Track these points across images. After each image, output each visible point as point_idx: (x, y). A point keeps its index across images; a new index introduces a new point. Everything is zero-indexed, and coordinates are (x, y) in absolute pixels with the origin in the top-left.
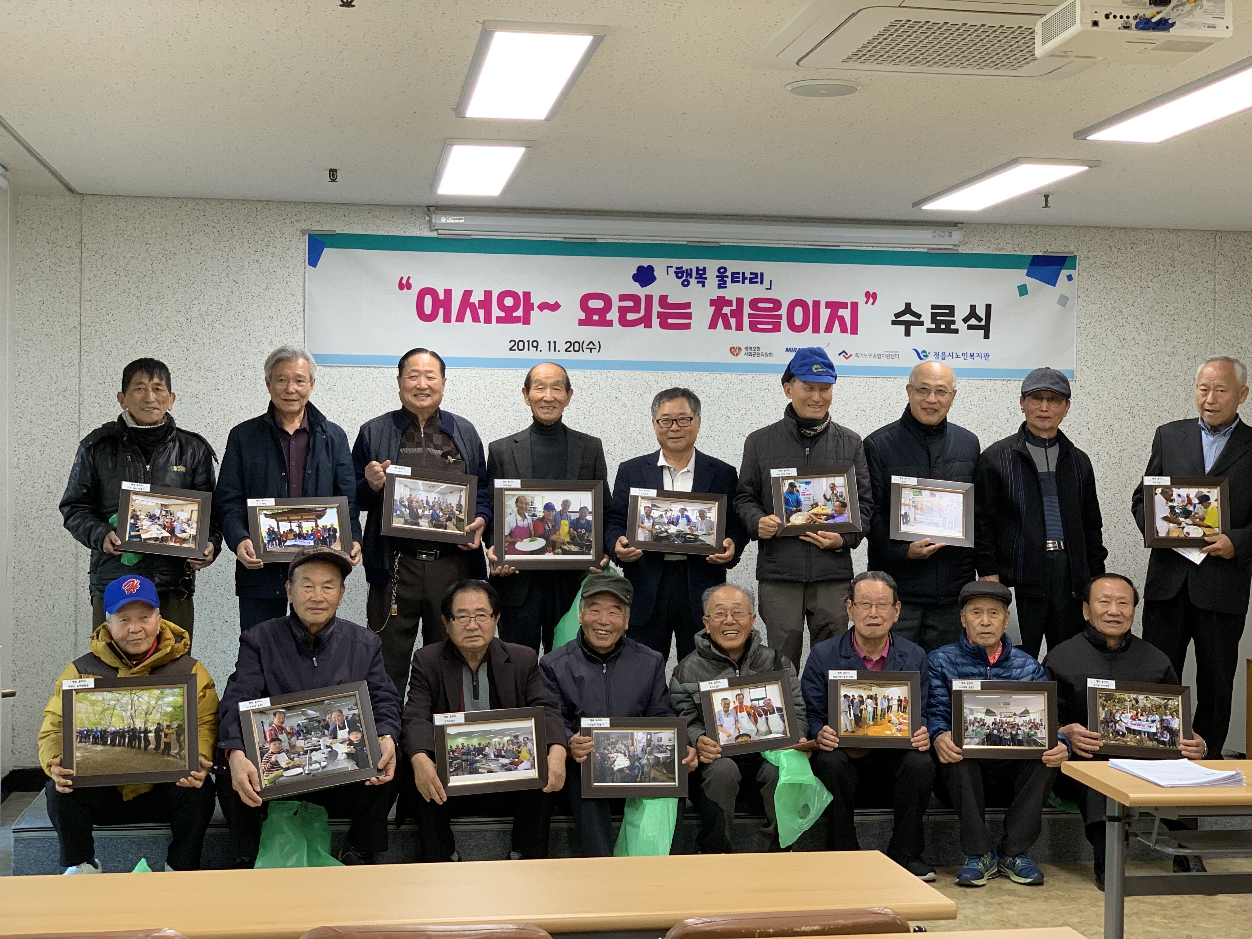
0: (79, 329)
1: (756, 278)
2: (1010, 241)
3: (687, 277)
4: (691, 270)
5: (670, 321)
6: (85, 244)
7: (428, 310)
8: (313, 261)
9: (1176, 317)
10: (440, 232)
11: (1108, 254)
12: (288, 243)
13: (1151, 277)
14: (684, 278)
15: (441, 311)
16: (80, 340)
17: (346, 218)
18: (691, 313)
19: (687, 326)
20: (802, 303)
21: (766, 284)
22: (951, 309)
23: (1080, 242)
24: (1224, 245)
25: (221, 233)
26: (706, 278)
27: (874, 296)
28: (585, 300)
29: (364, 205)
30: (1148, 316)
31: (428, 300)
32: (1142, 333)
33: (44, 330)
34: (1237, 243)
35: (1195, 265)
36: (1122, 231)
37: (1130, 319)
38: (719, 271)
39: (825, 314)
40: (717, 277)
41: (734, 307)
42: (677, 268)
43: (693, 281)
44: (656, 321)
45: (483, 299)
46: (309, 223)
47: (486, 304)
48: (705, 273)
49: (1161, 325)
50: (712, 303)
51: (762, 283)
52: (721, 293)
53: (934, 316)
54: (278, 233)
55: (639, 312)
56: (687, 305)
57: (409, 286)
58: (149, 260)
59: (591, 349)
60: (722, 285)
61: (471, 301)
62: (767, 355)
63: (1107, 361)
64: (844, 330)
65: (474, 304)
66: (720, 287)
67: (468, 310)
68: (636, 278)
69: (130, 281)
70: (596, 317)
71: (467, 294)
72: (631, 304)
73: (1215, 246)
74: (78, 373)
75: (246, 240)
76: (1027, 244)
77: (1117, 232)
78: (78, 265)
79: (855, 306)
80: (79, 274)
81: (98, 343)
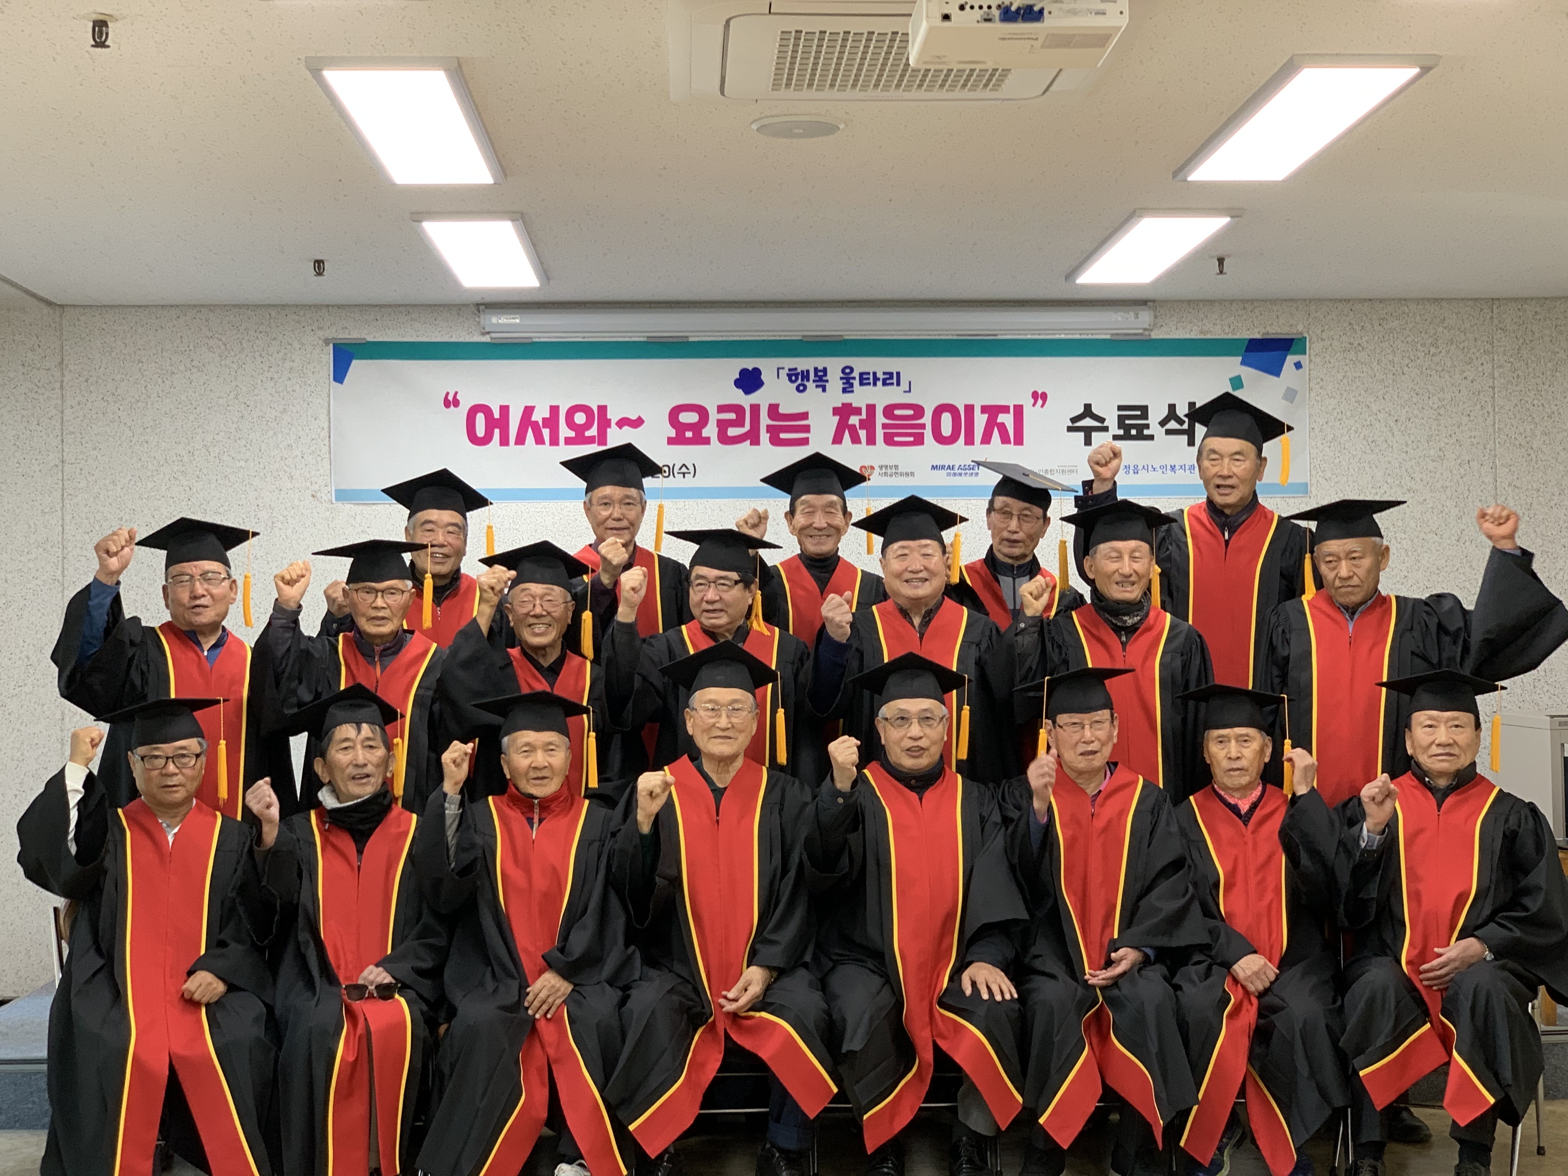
0: (61, 468)
1: (891, 379)
2: (1218, 322)
3: (802, 380)
4: (808, 371)
5: (783, 436)
6: (67, 366)
7: (480, 431)
8: (339, 375)
9: (1442, 411)
10: (493, 335)
11: (1348, 334)
12: (309, 356)
13: (1407, 361)
14: (799, 381)
15: (497, 432)
16: (62, 480)
17: (379, 322)
18: (809, 426)
19: (805, 442)
20: (951, 408)
21: (904, 385)
22: (1144, 409)
23: (1310, 320)
24: (1504, 316)
25: (228, 346)
26: (827, 381)
27: (1044, 396)
28: (675, 413)
29: (400, 306)
30: (1404, 411)
31: (480, 418)
32: (1396, 433)
33: (20, 470)
34: (1521, 314)
35: (1466, 344)
36: (1366, 304)
37: (1381, 416)
38: (843, 371)
39: (980, 421)
40: (841, 378)
41: (864, 416)
42: (790, 370)
43: (810, 385)
44: (764, 436)
45: (547, 415)
46: (334, 330)
47: (552, 422)
48: (825, 375)
49: (1422, 421)
50: (836, 411)
51: (898, 384)
52: (848, 398)
53: (1121, 419)
54: (296, 345)
55: (743, 425)
56: (804, 416)
57: (456, 403)
58: (142, 382)
59: (684, 474)
60: (848, 388)
61: (534, 419)
62: (907, 474)
63: (1352, 471)
64: (1005, 440)
65: (537, 422)
66: (844, 391)
67: (530, 430)
68: (738, 383)
69: (121, 408)
70: (689, 434)
71: (529, 411)
72: (732, 416)
73: (1492, 318)
74: (61, 522)
75: (258, 354)
76: (1240, 324)
77: (1360, 305)
78: (59, 391)
79: (1019, 410)
80: (59, 402)
81: (83, 484)
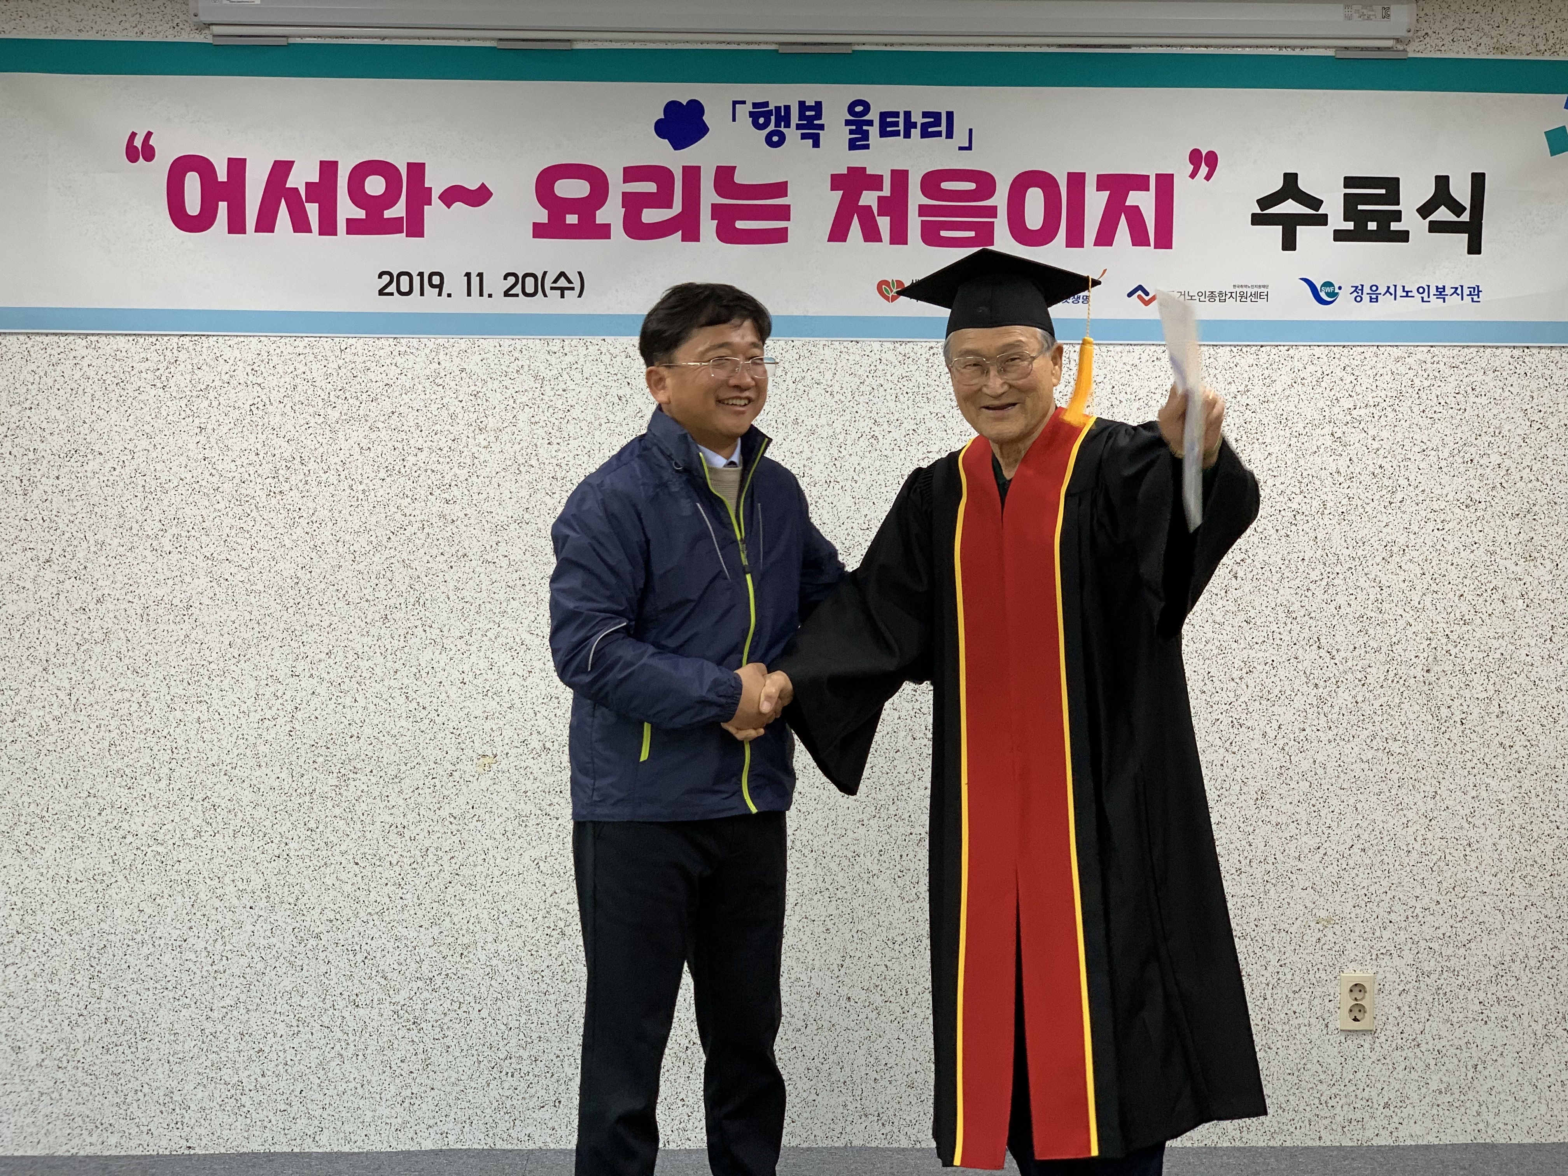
1: (937, 125)
2: (1527, 29)
7: (193, 205)
14: (772, 127)
15: (223, 206)
18: (788, 207)
19: (780, 236)
21: (960, 137)
22: (1392, 185)
26: (822, 127)
27: (1212, 160)
28: (547, 179)
31: (192, 183)
38: (851, 109)
39: (1096, 202)
40: (848, 123)
41: (886, 192)
42: (755, 105)
43: (792, 134)
44: (708, 226)
45: (316, 179)
47: (323, 190)
48: (819, 116)
50: (837, 182)
51: (950, 135)
52: (858, 159)
53: (1350, 202)
55: (670, 206)
56: (780, 189)
57: (149, 153)
59: (562, 290)
60: (858, 140)
61: (289, 184)
64: (1139, 238)
65: (296, 191)
66: (853, 145)
67: (283, 204)
68: (661, 129)
70: (572, 219)
71: (282, 169)
72: (650, 187)
